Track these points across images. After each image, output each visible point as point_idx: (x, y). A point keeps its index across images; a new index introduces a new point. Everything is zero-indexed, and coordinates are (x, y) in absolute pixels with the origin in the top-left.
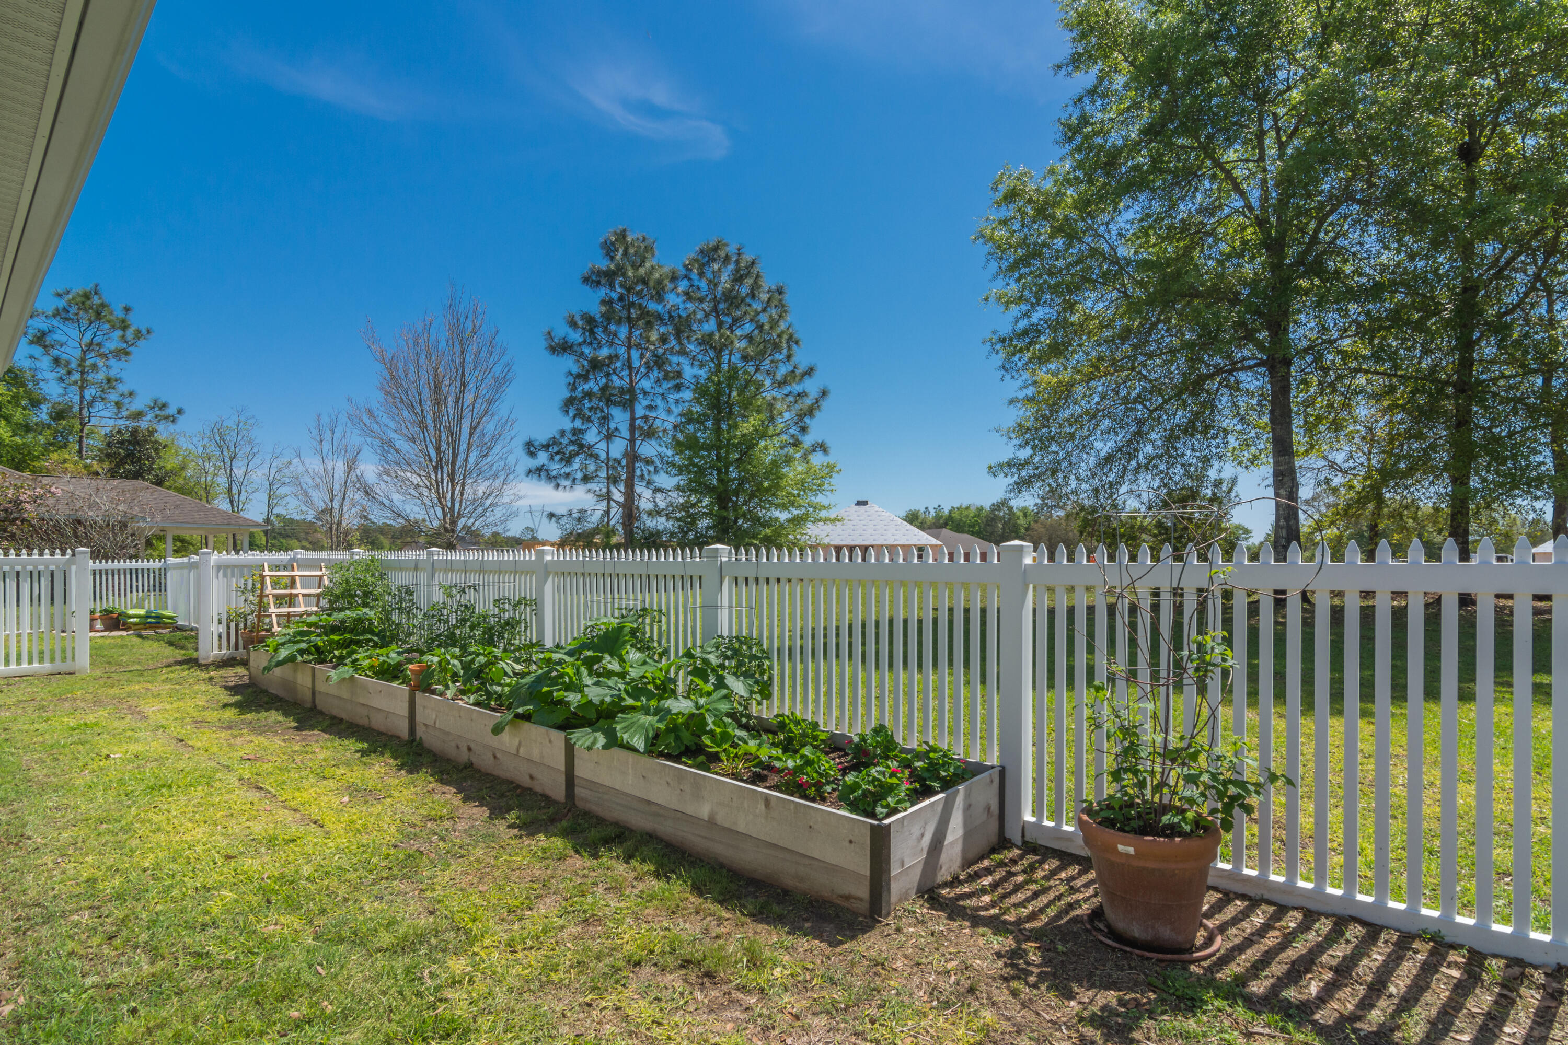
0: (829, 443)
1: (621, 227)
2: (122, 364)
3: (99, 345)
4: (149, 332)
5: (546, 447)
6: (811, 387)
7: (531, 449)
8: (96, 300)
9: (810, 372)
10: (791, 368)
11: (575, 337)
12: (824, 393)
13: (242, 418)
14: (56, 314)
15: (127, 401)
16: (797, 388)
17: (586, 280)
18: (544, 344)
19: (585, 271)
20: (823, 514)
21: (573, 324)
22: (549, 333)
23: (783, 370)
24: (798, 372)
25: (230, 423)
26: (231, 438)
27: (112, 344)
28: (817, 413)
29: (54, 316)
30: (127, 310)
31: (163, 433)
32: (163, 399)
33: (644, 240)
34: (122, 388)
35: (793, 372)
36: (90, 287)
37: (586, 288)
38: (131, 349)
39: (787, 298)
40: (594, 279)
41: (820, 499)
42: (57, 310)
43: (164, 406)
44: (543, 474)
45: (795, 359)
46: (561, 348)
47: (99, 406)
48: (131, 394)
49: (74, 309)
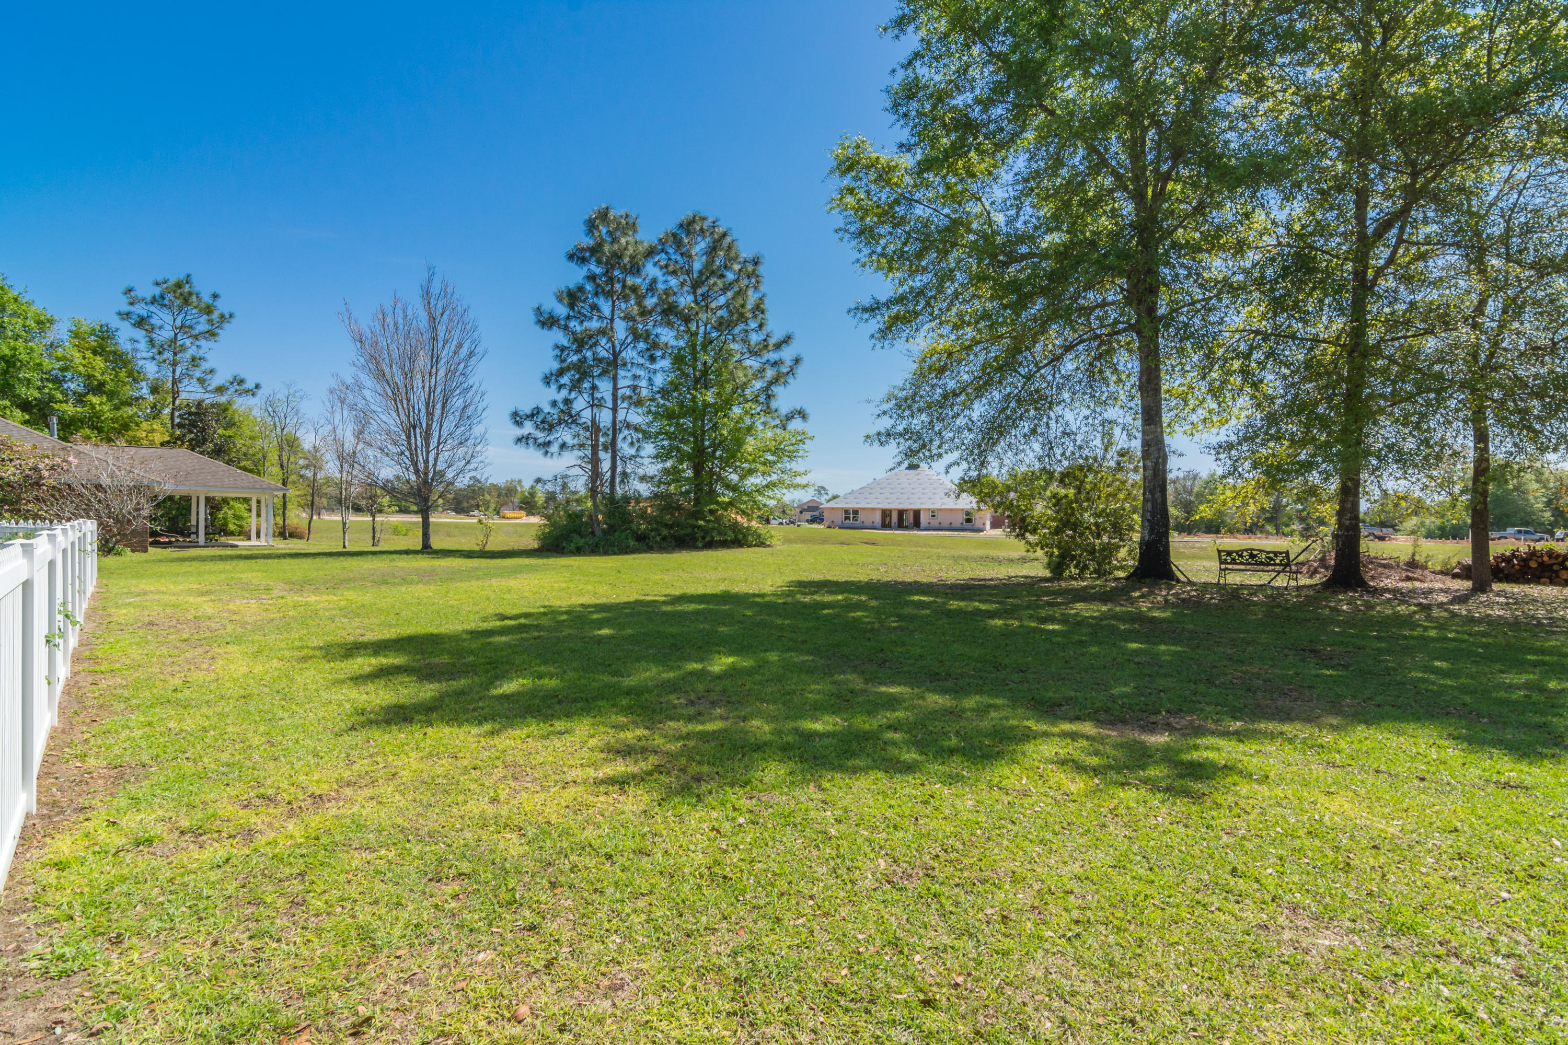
0: (808, 410)
1: (604, 206)
2: (211, 344)
3: (191, 327)
4: (231, 316)
5: (531, 416)
6: (787, 354)
7: (517, 418)
8: (187, 289)
9: (787, 340)
10: (764, 337)
11: (562, 311)
12: (797, 361)
13: (291, 391)
14: (154, 301)
15: (209, 377)
16: (773, 356)
17: (571, 257)
18: (532, 318)
19: (570, 248)
20: (798, 480)
21: (560, 300)
22: (538, 309)
23: (754, 338)
24: (772, 341)
25: (281, 396)
26: (281, 409)
27: (202, 327)
28: (791, 380)
29: (152, 303)
30: (215, 296)
31: (241, 404)
32: (242, 376)
33: (627, 216)
34: (205, 366)
35: (765, 340)
36: (182, 276)
37: (573, 265)
38: (217, 331)
39: (761, 269)
40: (577, 256)
41: (794, 466)
42: (154, 298)
43: (241, 382)
44: (531, 441)
45: (768, 328)
46: (548, 321)
47: (186, 382)
48: (212, 371)
49: (169, 296)
